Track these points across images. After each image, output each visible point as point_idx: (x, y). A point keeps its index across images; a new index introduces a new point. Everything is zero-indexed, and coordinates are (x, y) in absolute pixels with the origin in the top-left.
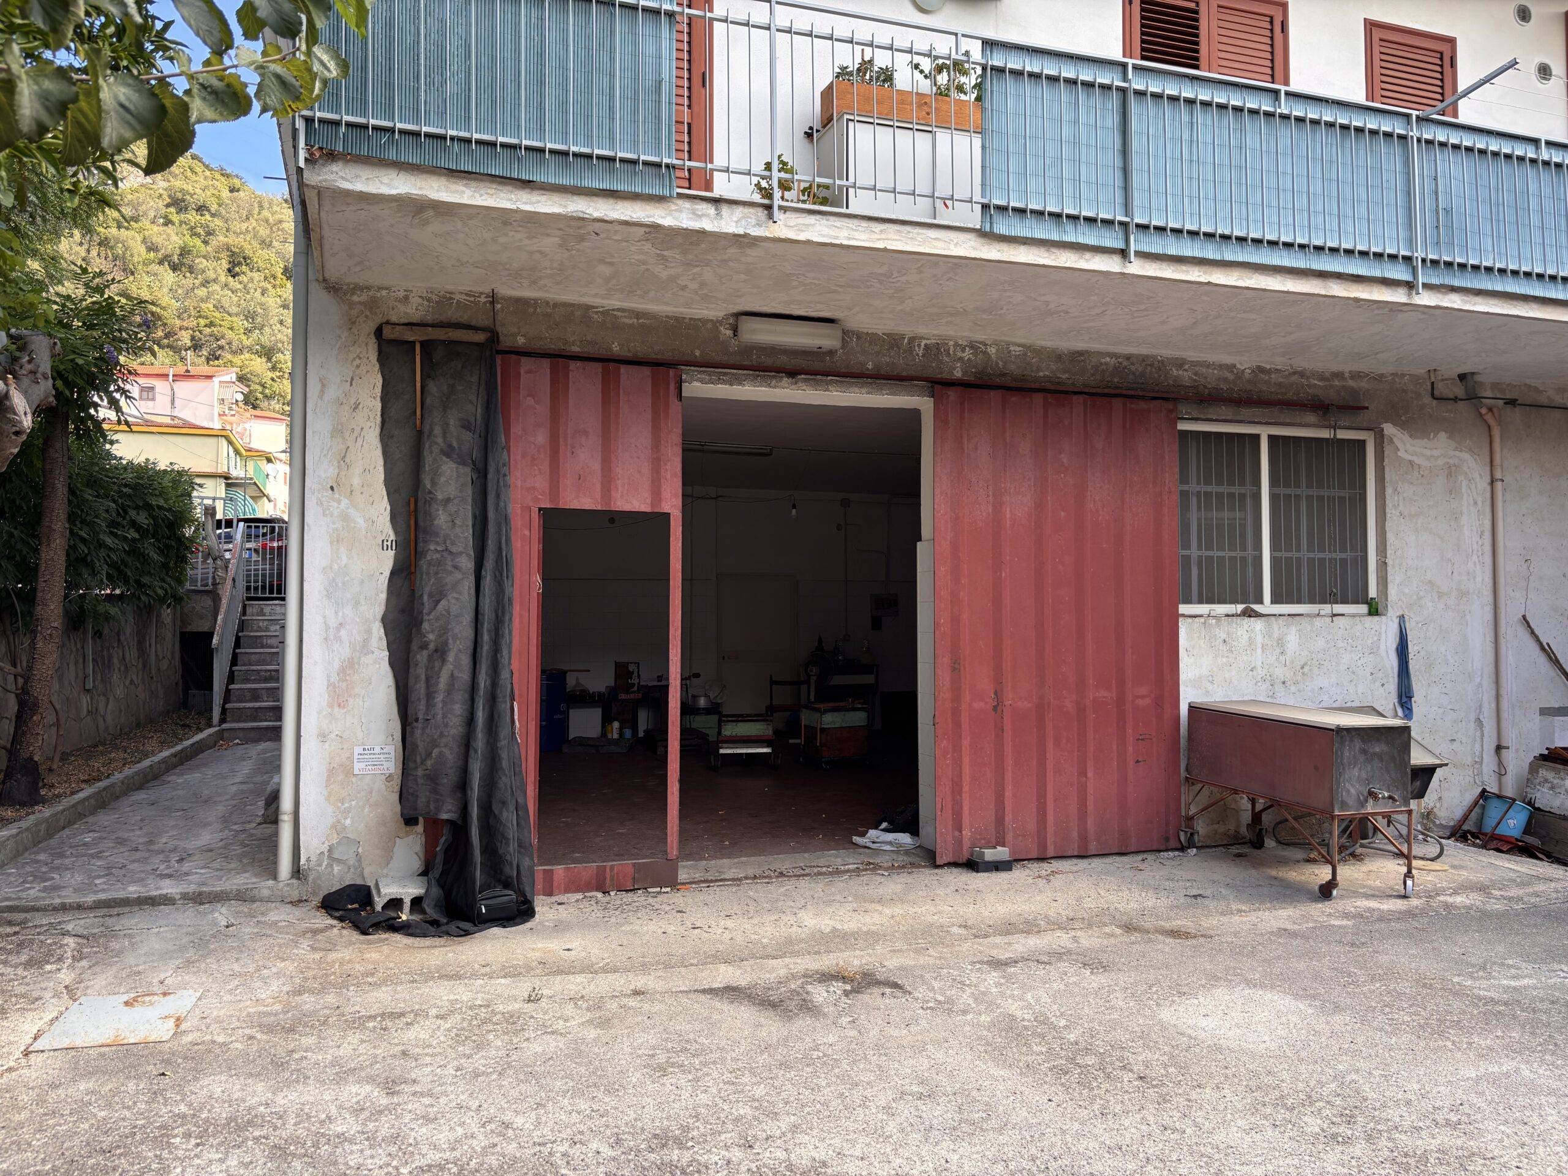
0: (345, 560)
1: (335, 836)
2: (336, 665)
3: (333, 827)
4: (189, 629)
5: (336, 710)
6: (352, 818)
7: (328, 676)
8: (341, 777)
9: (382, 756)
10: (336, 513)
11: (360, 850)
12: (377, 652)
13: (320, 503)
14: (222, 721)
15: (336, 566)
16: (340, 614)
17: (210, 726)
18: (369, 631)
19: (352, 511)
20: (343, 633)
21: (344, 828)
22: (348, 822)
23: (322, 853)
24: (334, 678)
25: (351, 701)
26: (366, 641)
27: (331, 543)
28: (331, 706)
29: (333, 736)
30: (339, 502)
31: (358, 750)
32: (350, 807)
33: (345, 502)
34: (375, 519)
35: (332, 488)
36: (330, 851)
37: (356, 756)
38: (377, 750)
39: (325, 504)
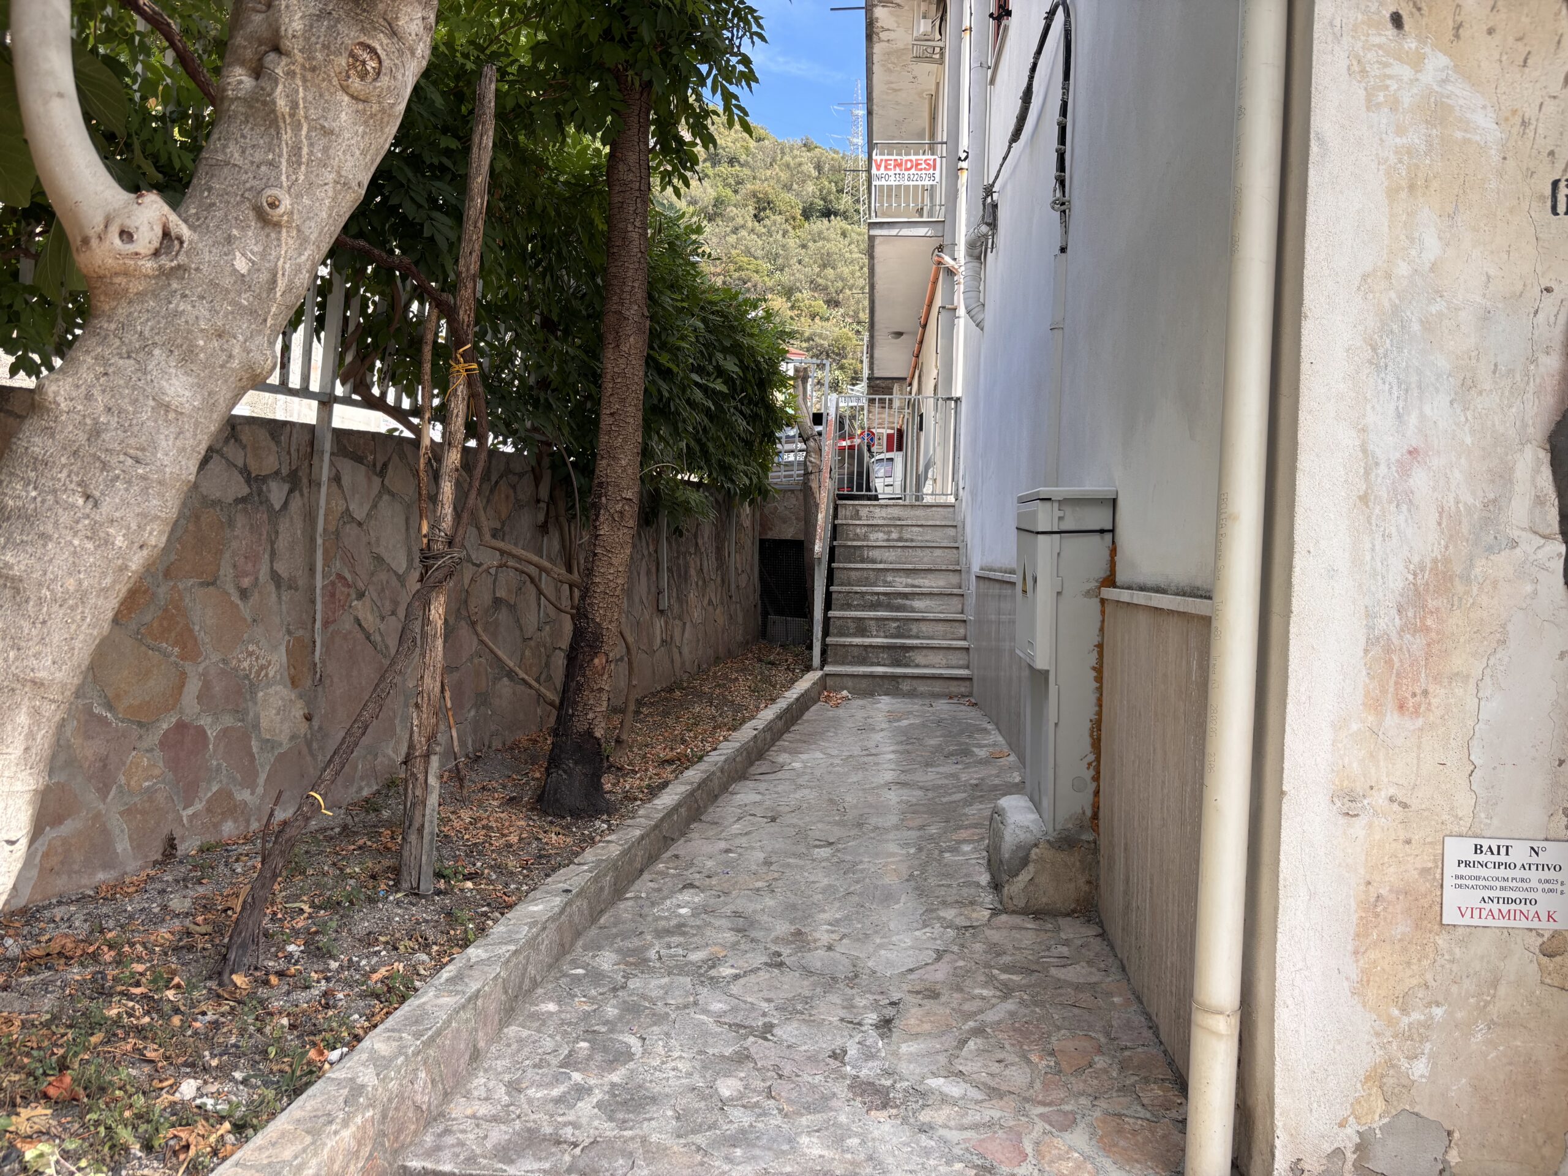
0: (1432, 247)
1: (1380, 1105)
2: (1396, 580)
3: (1375, 1077)
4: (770, 535)
5: (1392, 719)
6: (1433, 1058)
7: (1370, 615)
8: (1402, 928)
9: (1534, 875)
10: (1406, 100)
11: (1453, 1157)
12: (1529, 544)
13: (1359, 70)
14: (824, 662)
15: (1403, 269)
16: (1413, 419)
17: (808, 668)
18: (1503, 477)
19: (1460, 94)
20: (1420, 480)
21: (1408, 1086)
22: (1420, 1069)
23: (1338, 1152)
24: (1388, 622)
25: (1439, 695)
26: (1493, 508)
27: (1392, 193)
28: (1375, 705)
29: (1379, 799)
30: (1417, 62)
31: (1458, 849)
32: (1427, 1025)
33: (1437, 62)
34: (1531, 112)
35: (1397, 20)
36: (1363, 1147)
37: (1451, 869)
38: (1520, 853)
39: (1375, 70)
